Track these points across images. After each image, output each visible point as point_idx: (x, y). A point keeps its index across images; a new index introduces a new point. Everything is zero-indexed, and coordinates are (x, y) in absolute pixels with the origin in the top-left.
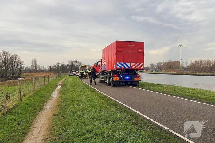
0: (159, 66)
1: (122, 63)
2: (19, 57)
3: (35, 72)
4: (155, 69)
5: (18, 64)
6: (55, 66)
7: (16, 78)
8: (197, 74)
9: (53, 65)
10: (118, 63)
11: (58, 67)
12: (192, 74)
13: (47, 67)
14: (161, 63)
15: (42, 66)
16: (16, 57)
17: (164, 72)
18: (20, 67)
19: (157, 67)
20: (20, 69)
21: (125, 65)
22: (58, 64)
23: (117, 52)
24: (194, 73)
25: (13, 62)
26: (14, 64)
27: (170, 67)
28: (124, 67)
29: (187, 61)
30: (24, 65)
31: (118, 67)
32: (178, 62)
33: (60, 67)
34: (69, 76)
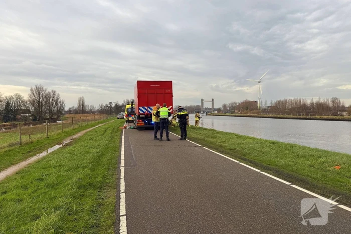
0: (232, 106)
1: (146, 107)
2: (58, 95)
3: (82, 114)
4: (228, 110)
5: (56, 103)
6: (107, 106)
7: (55, 121)
8: (285, 116)
9: (104, 105)
10: (141, 108)
11: (112, 107)
12: (278, 116)
13: (97, 107)
14: (236, 104)
15: (91, 106)
16: (54, 95)
17: (240, 114)
18: (60, 108)
19: (230, 107)
20: (60, 109)
21: (149, 109)
22: (111, 103)
23: (138, 94)
24: (281, 116)
25: (51, 100)
26: (52, 102)
27: (247, 109)
28: (148, 111)
29: (266, 101)
30: (64, 105)
31: (141, 112)
32: (255, 101)
33: (114, 107)
34: (118, 119)
